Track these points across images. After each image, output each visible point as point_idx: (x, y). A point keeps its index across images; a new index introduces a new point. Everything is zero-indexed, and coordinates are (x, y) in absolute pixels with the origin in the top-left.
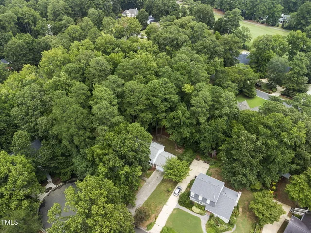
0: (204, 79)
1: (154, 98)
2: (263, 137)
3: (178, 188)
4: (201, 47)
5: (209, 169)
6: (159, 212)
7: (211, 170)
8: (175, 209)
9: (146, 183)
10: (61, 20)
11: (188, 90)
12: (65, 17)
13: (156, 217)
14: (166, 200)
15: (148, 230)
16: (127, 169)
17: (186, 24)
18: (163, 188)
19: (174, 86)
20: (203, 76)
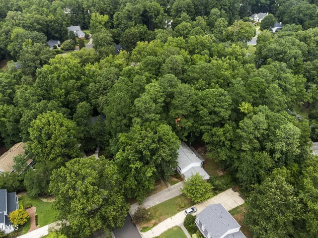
0: (278, 103)
1: (202, 107)
2: (307, 194)
3: (192, 208)
4: (311, 67)
5: (241, 206)
6: (160, 221)
7: (243, 208)
8: (176, 226)
9: (166, 189)
10: (180, 17)
11: (244, 109)
12: (184, 14)
13: (155, 224)
14: (174, 214)
15: (141, 231)
16: (138, 164)
17: (310, 37)
18: (179, 201)
19: (230, 100)
20: (277, 99)
